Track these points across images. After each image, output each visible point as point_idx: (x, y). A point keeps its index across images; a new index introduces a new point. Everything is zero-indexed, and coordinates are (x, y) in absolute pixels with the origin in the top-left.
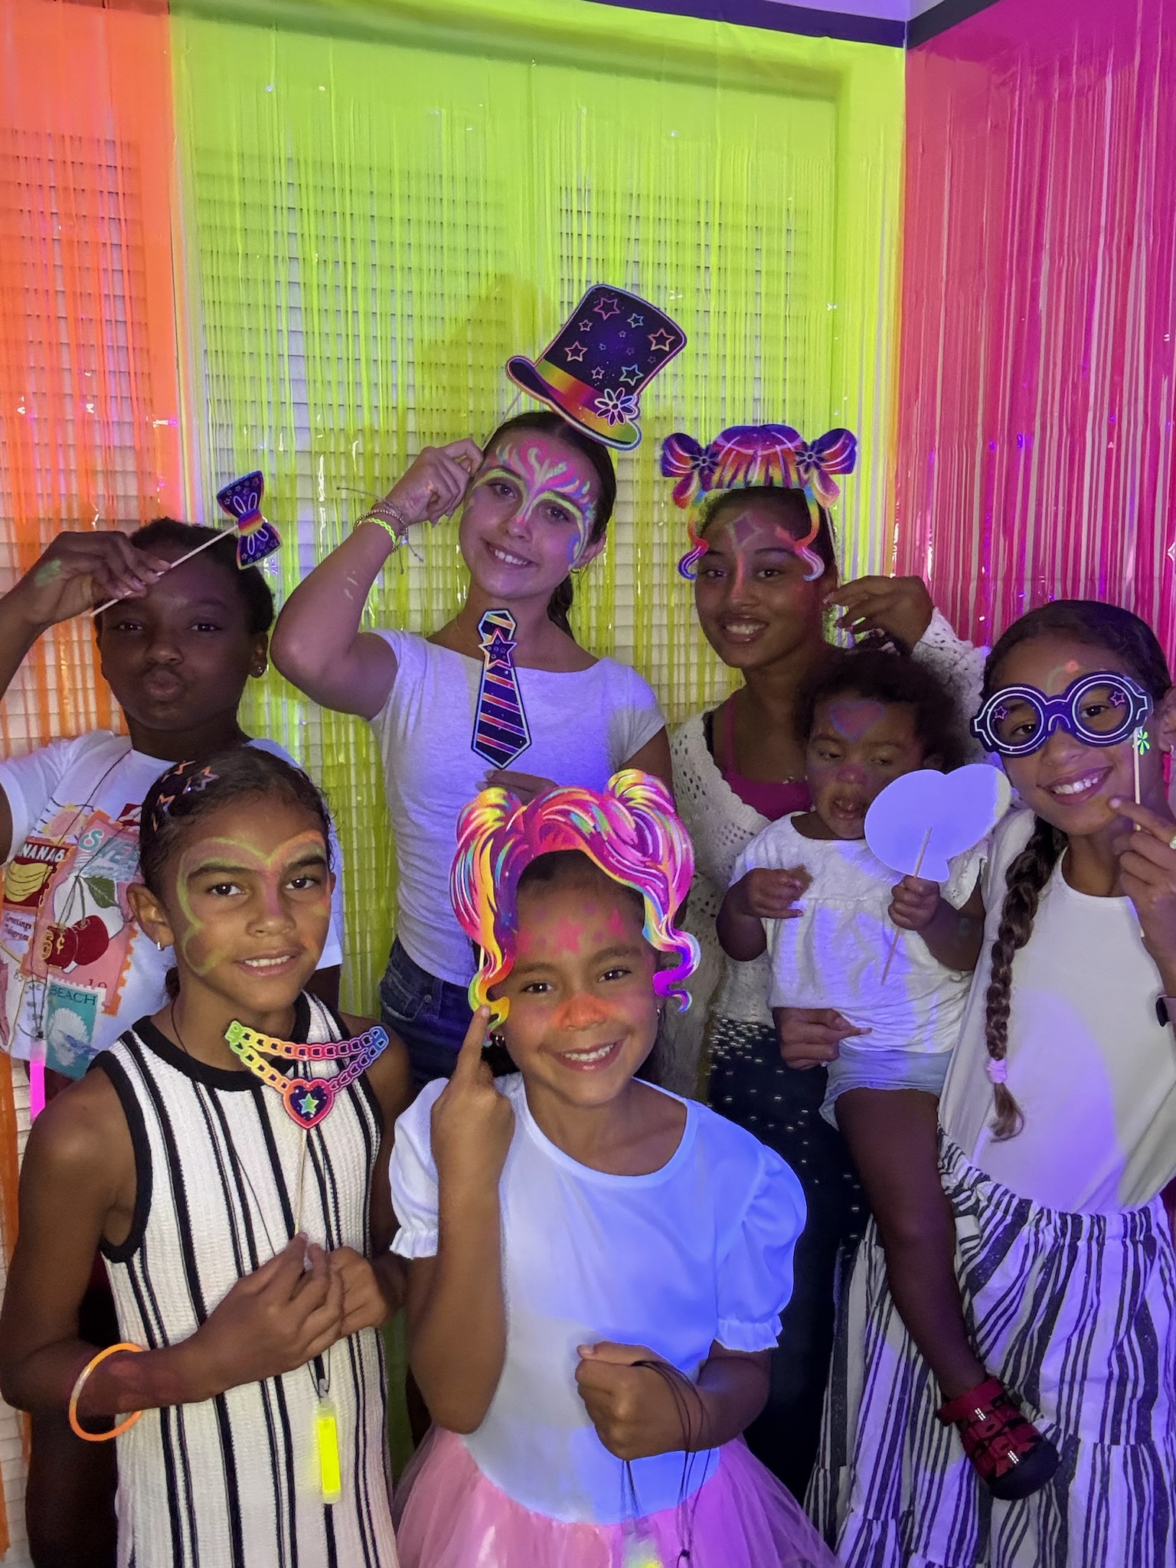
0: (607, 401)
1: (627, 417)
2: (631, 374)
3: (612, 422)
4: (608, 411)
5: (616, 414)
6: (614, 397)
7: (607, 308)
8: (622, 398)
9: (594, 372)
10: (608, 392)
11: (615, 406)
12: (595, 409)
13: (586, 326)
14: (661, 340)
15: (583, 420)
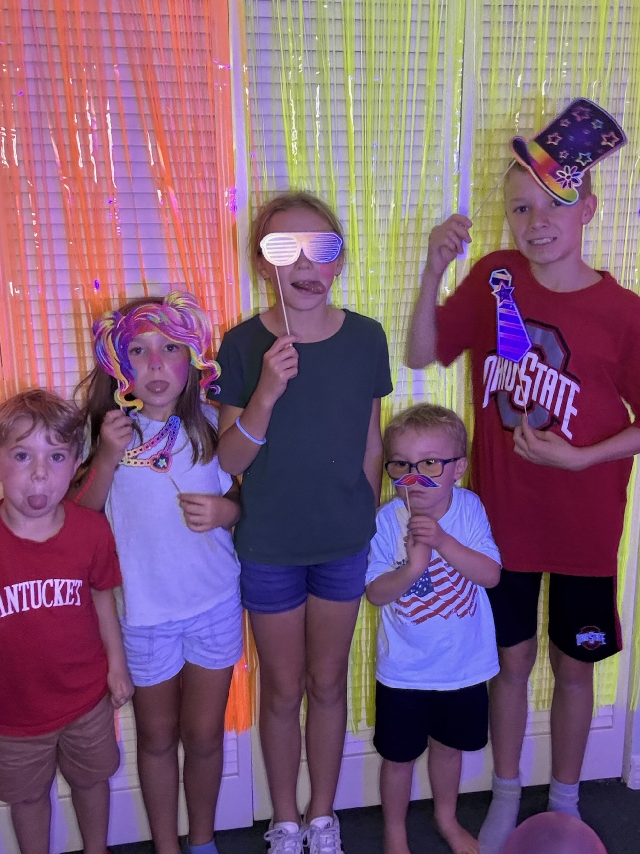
0: (564, 172)
1: (574, 185)
2: (584, 159)
3: (564, 187)
4: (563, 179)
5: (568, 182)
6: (569, 170)
7: (581, 114)
8: (575, 173)
9: (561, 153)
10: (567, 168)
11: (568, 177)
12: (555, 176)
13: (565, 124)
14: (610, 139)
15: (546, 183)
